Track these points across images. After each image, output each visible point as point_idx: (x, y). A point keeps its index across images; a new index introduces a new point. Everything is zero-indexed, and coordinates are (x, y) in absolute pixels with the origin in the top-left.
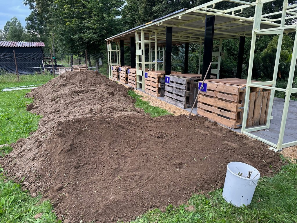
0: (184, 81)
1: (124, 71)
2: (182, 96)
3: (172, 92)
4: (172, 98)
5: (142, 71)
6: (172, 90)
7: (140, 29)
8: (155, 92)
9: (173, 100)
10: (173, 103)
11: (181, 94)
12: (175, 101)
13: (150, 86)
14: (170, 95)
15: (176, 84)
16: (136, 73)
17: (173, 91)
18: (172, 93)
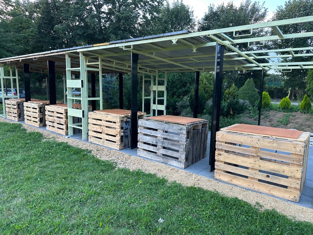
0: (181, 129)
1: (36, 109)
2: (177, 151)
3: (154, 143)
4: (156, 153)
5: (82, 111)
6: (154, 141)
7: (78, 51)
8: (115, 142)
9: (158, 156)
10: (158, 159)
11: (176, 148)
12: (163, 157)
13: (101, 133)
14: (152, 148)
15: (164, 133)
16: (67, 113)
17: (157, 142)
18: (155, 146)
